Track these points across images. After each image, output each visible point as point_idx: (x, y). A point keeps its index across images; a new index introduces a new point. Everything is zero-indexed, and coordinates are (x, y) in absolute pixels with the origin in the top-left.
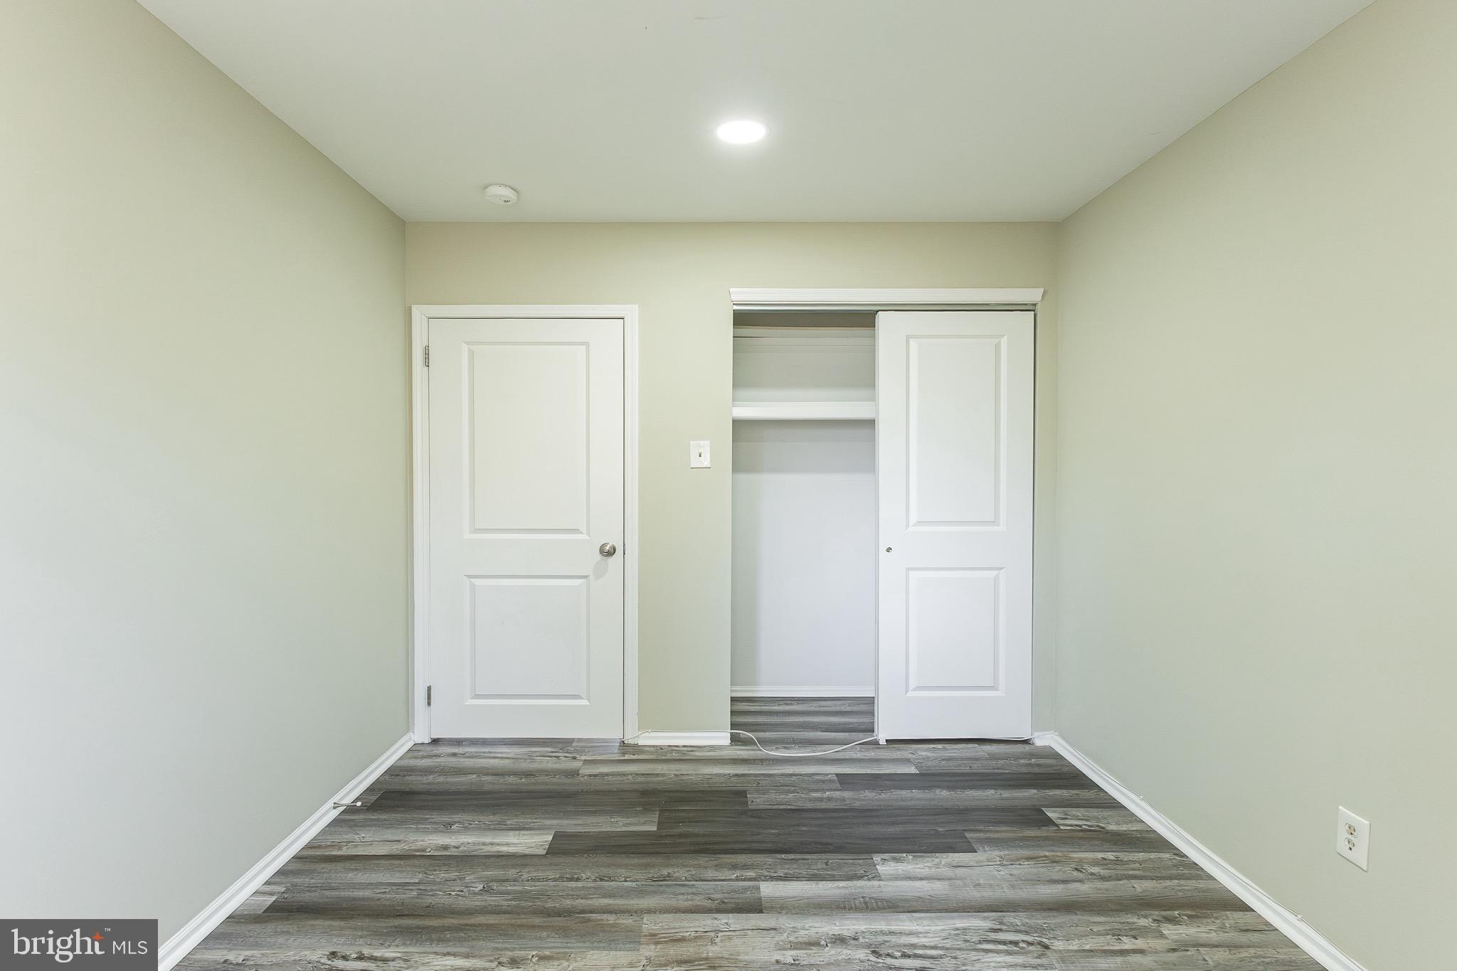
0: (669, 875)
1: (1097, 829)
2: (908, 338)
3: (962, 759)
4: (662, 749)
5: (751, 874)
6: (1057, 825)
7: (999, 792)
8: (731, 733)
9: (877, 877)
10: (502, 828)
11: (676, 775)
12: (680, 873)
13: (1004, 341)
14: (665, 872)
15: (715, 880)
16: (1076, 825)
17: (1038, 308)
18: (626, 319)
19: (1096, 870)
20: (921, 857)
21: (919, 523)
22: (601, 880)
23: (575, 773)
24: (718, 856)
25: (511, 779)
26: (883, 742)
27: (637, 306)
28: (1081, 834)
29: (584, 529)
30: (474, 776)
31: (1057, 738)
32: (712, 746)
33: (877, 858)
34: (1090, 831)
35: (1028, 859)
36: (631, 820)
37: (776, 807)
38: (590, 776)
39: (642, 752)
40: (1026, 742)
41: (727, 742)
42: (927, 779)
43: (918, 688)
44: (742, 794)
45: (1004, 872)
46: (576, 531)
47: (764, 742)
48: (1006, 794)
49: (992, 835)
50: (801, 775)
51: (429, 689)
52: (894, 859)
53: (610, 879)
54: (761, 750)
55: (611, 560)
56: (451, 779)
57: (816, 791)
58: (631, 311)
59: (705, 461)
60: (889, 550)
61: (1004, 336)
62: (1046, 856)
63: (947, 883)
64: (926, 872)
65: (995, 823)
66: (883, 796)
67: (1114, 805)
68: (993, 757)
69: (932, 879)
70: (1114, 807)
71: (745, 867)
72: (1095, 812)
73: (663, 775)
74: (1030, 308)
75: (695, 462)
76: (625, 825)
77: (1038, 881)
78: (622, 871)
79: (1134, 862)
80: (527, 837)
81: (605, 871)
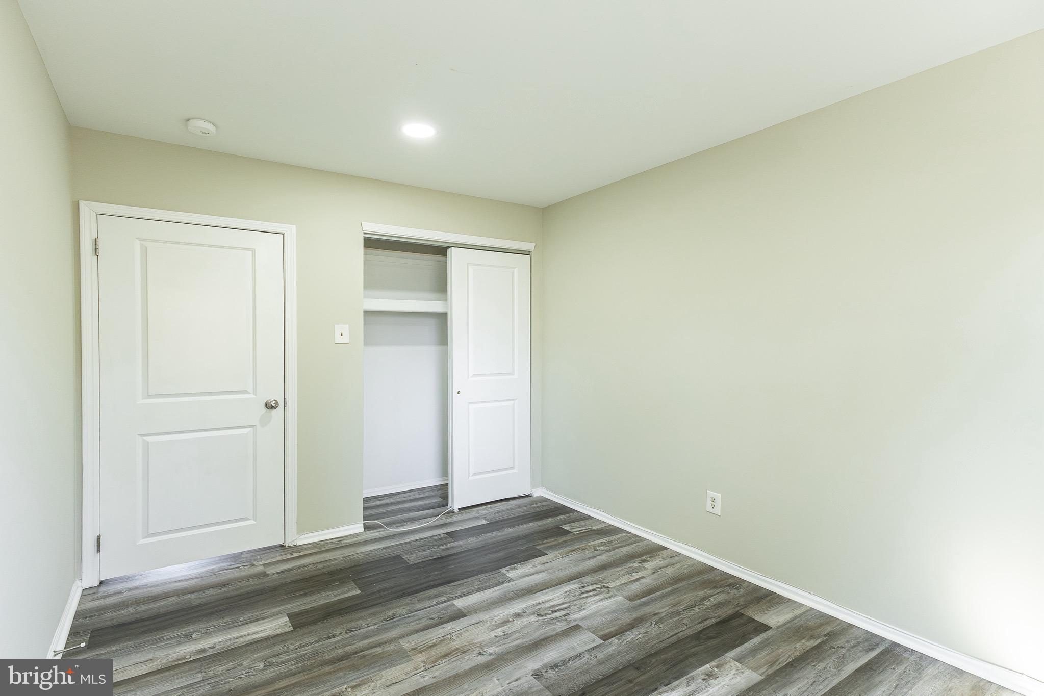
0: (394, 615)
1: (589, 530)
2: (468, 264)
3: (506, 511)
4: (318, 544)
5: (443, 598)
6: (572, 533)
7: (536, 523)
8: (364, 523)
9: (510, 580)
10: (236, 625)
11: (344, 557)
12: (400, 611)
13: (516, 270)
14: (390, 614)
15: (425, 608)
16: (580, 530)
17: (532, 254)
18: (286, 235)
19: (602, 548)
20: (525, 564)
21: (475, 375)
22: (351, 631)
23: (264, 575)
24: (415, 595)
25: (211, 592)
26: (456, 510)
27: (295, 226)
28: (585, 534)
29: (250, 389)
30: (174, 598)
31: (545, 490)
32: (353, 535)
33: (503, 570)
34: (588, 531)
35: (573, 551)
36: (338, 591)
37: (426, 559)
38: (277, 573)
39: (305, 549)
40: (528, 496)
41: (362, 530)
42: (495, 525)
43: (475, 474)
44: (398, 557)
45: (566, 560)
46: (245, 392)
47: (389, 524)
48: (540, 523)
49: (548, 545)
50: (425, 538)
51: (99, 538)
52: (512, 569)
53: (357, 629)
54: (388, 530)
55: (274, 412)
56: (152, 606)
57: (442, 545)
58: (291, 231)
59: (346, 339)
60: (459, 392)
61: (516, 268)
62: (578, 548)
63: (545, 573)
64: (532, 570)
65: (545, 538)
66: (480, 539)
67: (588, 518)
68: (519, 507)
69: (537, 573)
70: (587, 519)
71: (437, 596)
72: (583, 523)
73: (335, 560)
74: (527, 253)
75: (338, 339)
76: (335, 596)
77: (583, 560)
78: (359, 623)
79: (614, 540)
80: (267, 624)
81: (349, 625)
